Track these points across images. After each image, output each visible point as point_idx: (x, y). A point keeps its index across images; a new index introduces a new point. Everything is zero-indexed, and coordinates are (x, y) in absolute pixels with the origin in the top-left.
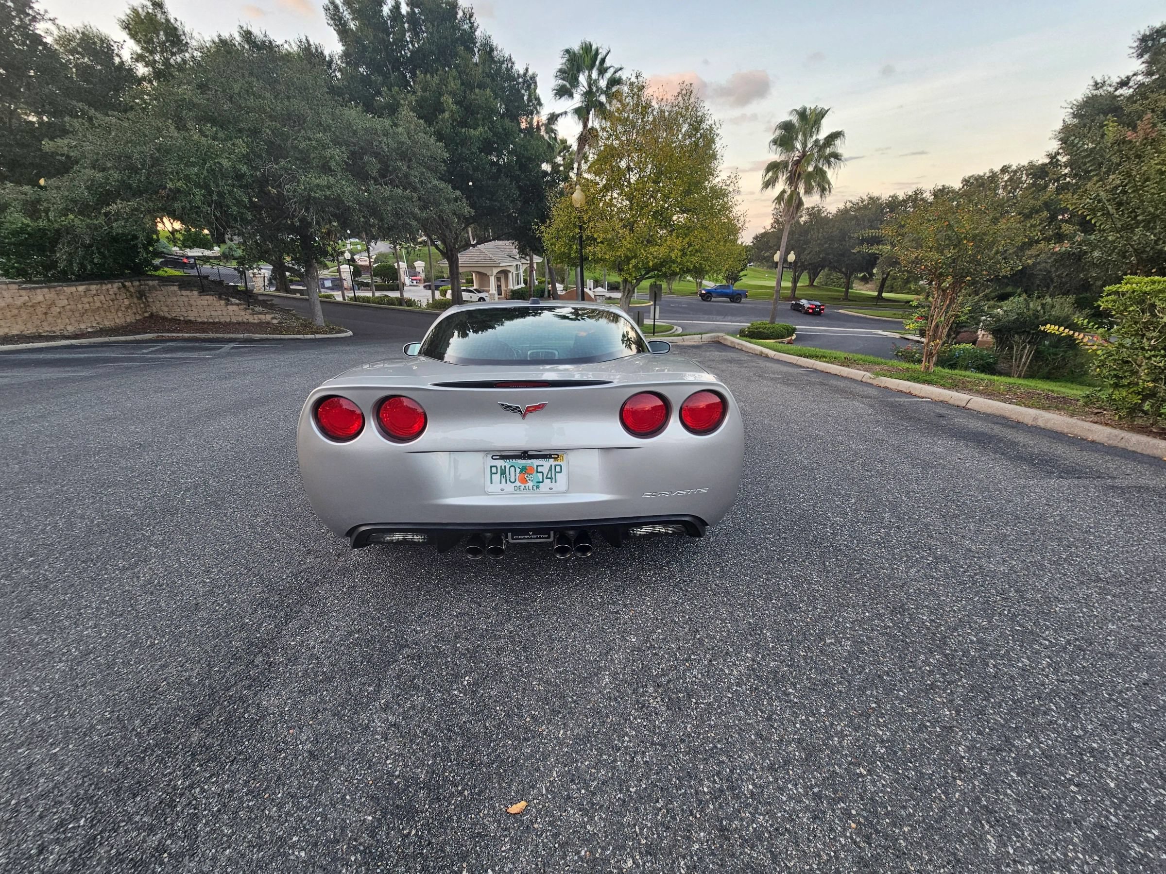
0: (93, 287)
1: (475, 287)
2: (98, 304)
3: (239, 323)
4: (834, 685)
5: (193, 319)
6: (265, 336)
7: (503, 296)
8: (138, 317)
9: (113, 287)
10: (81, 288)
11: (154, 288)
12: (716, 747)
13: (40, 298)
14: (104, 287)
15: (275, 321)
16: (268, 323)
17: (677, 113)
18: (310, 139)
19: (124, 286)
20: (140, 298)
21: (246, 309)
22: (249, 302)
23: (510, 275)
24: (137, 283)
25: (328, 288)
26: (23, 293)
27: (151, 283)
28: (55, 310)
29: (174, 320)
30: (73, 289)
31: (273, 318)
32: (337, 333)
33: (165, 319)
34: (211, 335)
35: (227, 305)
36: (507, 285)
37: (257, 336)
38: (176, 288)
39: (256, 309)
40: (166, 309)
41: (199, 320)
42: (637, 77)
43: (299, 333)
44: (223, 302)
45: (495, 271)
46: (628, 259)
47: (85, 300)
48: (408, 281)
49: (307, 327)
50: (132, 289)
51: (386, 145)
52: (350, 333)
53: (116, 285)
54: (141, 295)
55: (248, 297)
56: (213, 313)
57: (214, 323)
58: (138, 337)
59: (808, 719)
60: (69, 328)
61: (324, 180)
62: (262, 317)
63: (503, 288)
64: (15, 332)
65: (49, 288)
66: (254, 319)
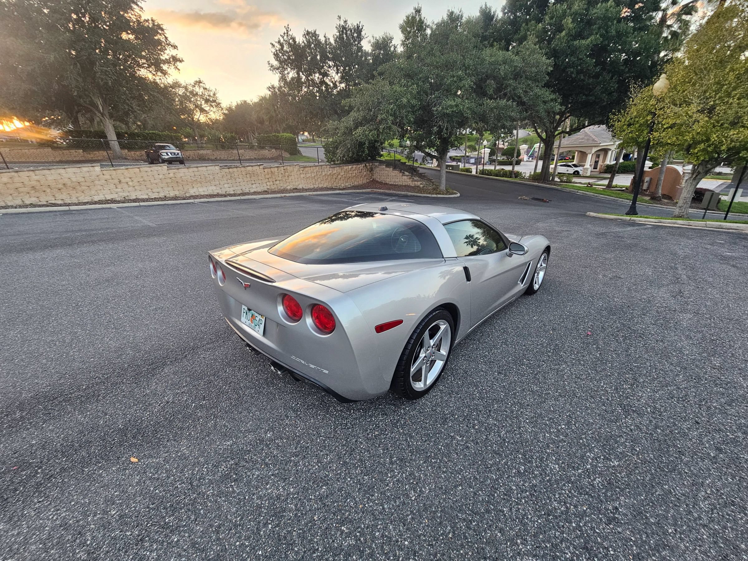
0: (354, 166)
1: (574, 163)
2: (354, 174)
3: (405, 186)
5: (388, 182)
6: (413, 194)
7: (598, 170)
8: (368, 181)
9: (361, 166)
10: (350, 167)
11: (376, 167)
12: (200, 510)
13: (335, 172)
14: (358, 166)
15: (421, 186)
16: (418, 186)
19: (366, 165)
20: (370, 172)
21: (410, 178)
22: (412, 174)
23: (610, 153)
24: (371, 164)
25: (472, 164)
26: (331, 169)
27: (376, 164)
28: (340, 177)
29: (381, 183)
30: (347, 167)
31: (421, 184)
32: (449, 194)
33: (377, 182)
34: (391, 192)
35: (403, 176)
36: (604, 160)
37: (410, 194)
38: (384, 166)
39: (415, 178)
40: (379, 177)
41: (390, 183)
43: (429, 193)
44: (401, 174)
45: (594, 150)
47: (350, 172)
48: (526, 158)
49: (436, 190)
50: (368, 167)
52: (459, 195)
53: (363, 165)
54: (371, 170)
55: (413, 171)
56: (396, 180)
57: (395, 185)
58: (364, 191)
60: (342, 185)
62: (416, 183)
63: (600, 163)
64: (325, 186)
65: (339, 167)
66: (412, 184)
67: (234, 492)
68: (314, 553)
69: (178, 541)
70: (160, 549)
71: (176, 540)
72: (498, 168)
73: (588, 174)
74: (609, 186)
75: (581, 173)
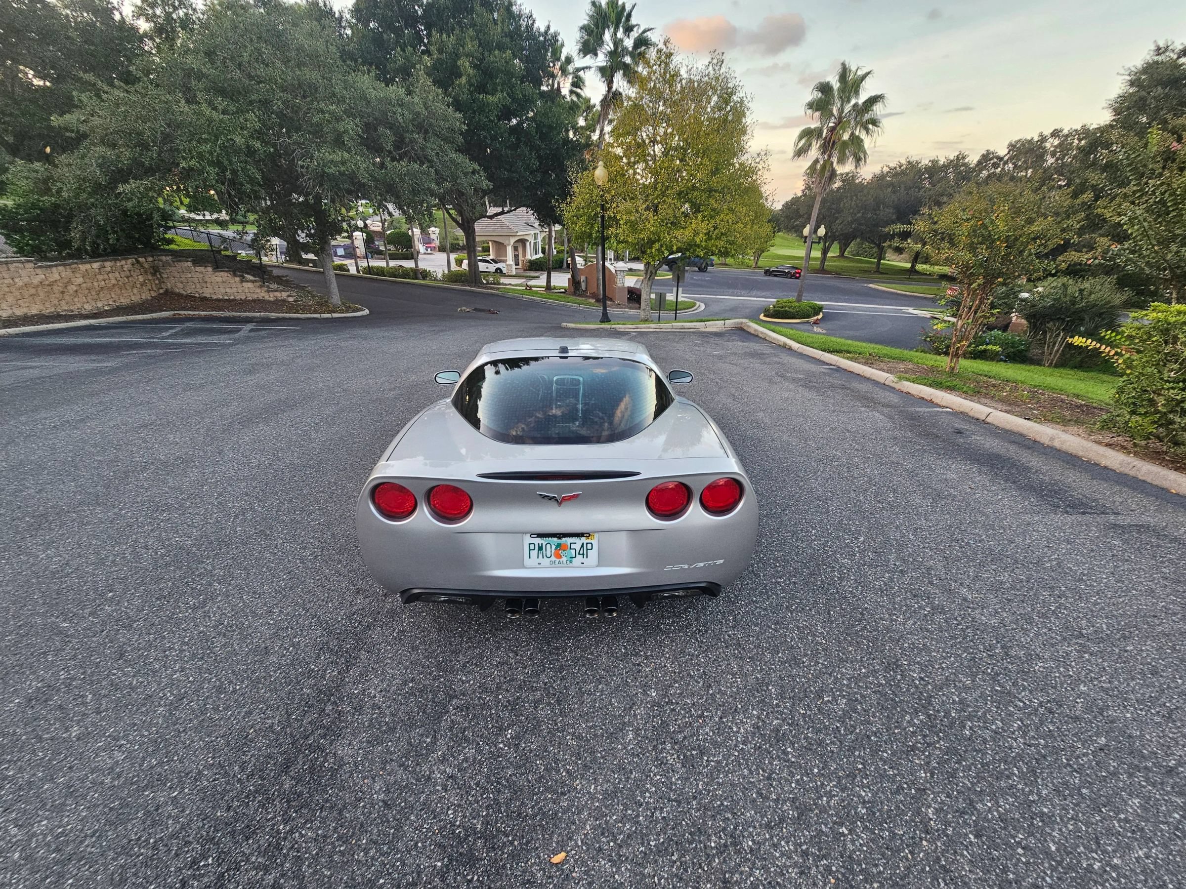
0: (108, 264)
1: (491, 257)
2: (114, 282)
3: (254, 301)
4: (827, 744)
5: (208, 296)
6: (281, 315)
8: (154, 294)
9: (127, 264)
10: (96, 265)
11: (166, 265)
12: (722, 804)
13: (57, 276)
14: (118, 264)
15: (291, 299)
16: (284, 301)
17: (707, 83)
18: (323, 112)
19: (138, 262)
20: (154, 274)
21: (261, 287)
22: (263, 279)
23: (528, 244)
24: (150, 259)
25: (340, 256)
26: (38, 271)
27: (164, 258)
28: (72, 288)
29: (189, 297)
30: (88, 266)
31: (289, 296)
32: (354, 311)
33: (180, 295)
34: (227, 314)
35: (242, 282)
36: (524, 255)
37: (273, 315)
38: (190, 264)
39: (271, 286)
40: (181, 286)
41: (215, 297)
42: (665, 43)
43: (315, 312)
44: (237, 279)
45: (513, 240)
46: (651, 243)
47: (100, 277)
48: (422, 248)
49: (324, 305)
50: (146, 265)
51: (401, 116)
52: (367, 312)
53: (129, 261)
54: (155, 271)
55: (261, 272)
56: (228, 290)
57: (229, 301)
58: (154, 315)
59: (802, 779)
60: (87, 307)
61: (338, 155)
62: (278, 294)
63: (521, 257)
64: (34, 312)
65: (64, 265)
66: (270, 297)
67: (718, 762)
68: (839, 731)
69: (753, 841)
70: (754, 863)
71: (750, 843)
72: (393, 263)
73: (514, 273)
74: (548, 287)
75: (504, 270)
